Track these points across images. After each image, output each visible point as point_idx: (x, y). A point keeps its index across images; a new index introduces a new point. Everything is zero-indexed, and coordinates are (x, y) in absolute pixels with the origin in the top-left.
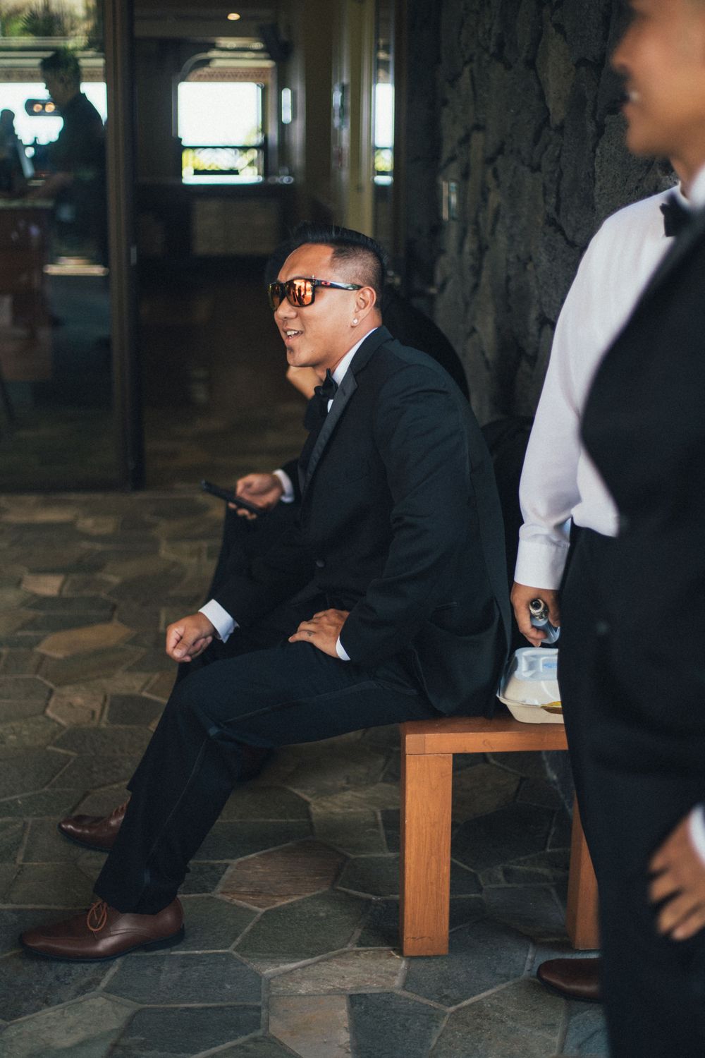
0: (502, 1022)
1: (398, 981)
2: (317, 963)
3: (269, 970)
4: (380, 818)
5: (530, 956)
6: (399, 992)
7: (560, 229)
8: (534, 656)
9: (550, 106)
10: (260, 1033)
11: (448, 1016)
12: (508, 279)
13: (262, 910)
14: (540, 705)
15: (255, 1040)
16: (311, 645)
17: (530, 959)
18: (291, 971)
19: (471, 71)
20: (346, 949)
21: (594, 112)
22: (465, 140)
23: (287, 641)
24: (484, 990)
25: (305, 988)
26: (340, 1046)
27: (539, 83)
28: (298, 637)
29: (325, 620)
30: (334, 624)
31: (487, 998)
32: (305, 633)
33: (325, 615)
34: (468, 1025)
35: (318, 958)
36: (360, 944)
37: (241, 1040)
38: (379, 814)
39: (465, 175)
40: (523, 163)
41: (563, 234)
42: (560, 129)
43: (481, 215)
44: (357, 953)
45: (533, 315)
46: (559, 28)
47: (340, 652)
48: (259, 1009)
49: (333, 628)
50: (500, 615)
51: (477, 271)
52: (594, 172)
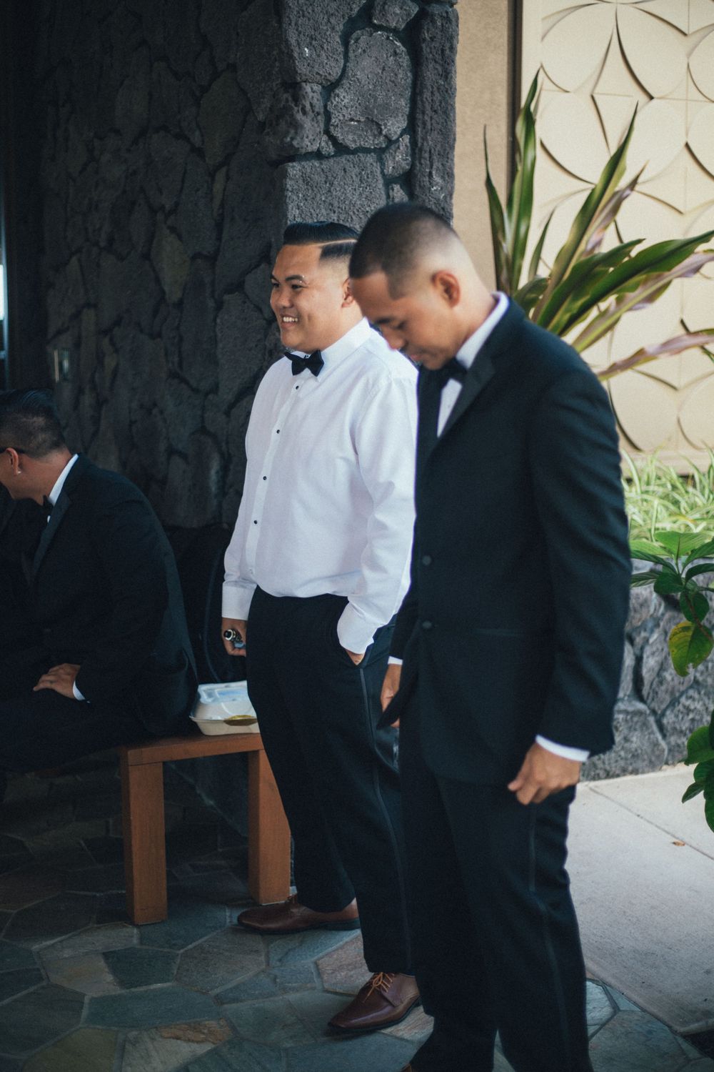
0: (220, 953)
1: (135, 941)
2: (70, 938)
3: (35, 947)
4: (83, 845)
5: (228, 914)
6: (138, 947)
7: (184, 381)
8: (210, 690)
9: (166, 289)
10: (44, 983)
11: (180, 956)
12: (132, 423)
13: (15, 911)
14: (223, 719)
15: (43, 988)
16: (53, 691)
17: (230, 916)
18: (53, 945)
19: (79, 260)
20: (89, 927)
21: (213, 292)
22: (77, 316)
23: (32, 690)
24: (201, 938)
25: (67, 953)
26: (108, 983)
27: (154, 271)
28: (41, 686)
29: (61, 671)
30: (69, 674)
31: (205, 941)
32: (46, 682)
33: (60, 668)
34: (196, 958)
35: (70, 934)
36: (98, 922)
37: (32, 989)
38: (82, 842)
39: (77, 345)
40: (142, 331)
41: (187, 383)
42: (180, 304)
43: (97, 375)
44: (99, 928)
45: (162, 447)
46: (173, 229)
47: (76, 693)
48: (38, 970)
49: (69, 677)
50: (189, 661)
51: (96, 421)
52: (216, 336)
